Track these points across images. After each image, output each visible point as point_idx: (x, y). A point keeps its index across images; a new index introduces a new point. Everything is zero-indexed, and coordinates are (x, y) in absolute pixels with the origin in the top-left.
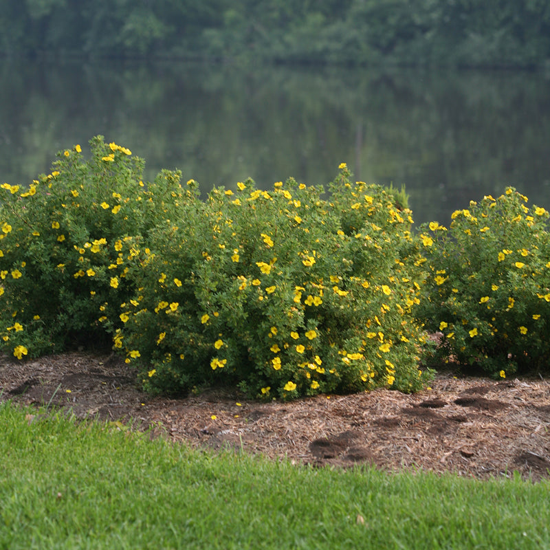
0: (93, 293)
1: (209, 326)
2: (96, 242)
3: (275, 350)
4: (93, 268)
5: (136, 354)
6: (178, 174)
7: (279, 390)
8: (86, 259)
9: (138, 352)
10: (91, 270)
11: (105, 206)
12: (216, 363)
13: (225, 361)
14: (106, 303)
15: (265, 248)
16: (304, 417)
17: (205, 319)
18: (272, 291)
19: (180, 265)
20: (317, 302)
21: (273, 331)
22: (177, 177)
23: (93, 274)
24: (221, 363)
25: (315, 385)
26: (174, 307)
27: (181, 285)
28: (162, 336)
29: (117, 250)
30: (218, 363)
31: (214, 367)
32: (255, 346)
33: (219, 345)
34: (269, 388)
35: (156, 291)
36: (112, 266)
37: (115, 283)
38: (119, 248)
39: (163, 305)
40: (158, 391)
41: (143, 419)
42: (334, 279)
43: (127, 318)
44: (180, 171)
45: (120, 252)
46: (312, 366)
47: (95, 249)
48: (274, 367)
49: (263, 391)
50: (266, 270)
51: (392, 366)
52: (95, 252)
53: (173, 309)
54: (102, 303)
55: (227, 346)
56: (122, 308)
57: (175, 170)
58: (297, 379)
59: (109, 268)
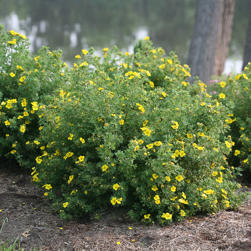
0: (7, 135)
1: (108, 173)
2: (9, 101)
3: (155, 189)
4: (8, 120)
5: (49, 187)
6: (60, 53)
7: (158, 217)
8: (3, 113)
9: (50, 185)
10: (7, 121)
11: (12, 75)
12: (115, 201)
13: (121, 199)
14: (16, 142)
15: (141, 114)
16: (184, 242)
17: (105, 168)
18: (151, 148)
19: (83, 128)
20: (182, 154)
21: (155, 176)
22: (59, 55)
23: (9, 124)
24: (118, 201)
25: (183, 213)
26: (81, 159)
27: (84, 142)
28: (71, 178)
29: (23, 106)
30: (117, 201)
31: (114, 204)
32: (140, 186)
33: (116, 188)
34: (149, 215)
35: (63, 144)
36: (20, 117)
37: (23, 129)
38: (24, 104)
39: (70, 154)
40: (70, 217)
41: (66, 243)
42: (190, 136)
43: (41, 160)
44: (61, 51)
45: (25, 107)
46: (181, 201)
47: (9, 106)
48: (156, 202)
49: (146, 217)
50: (148, 133)
51: (226, 193)
52: (9, 108)
53: (81, 161)
54: (14, 142)
55: (122, 188)
56: (27, 145)
57: (58, 50)
58: (171, 210)
59: (18, 118)
